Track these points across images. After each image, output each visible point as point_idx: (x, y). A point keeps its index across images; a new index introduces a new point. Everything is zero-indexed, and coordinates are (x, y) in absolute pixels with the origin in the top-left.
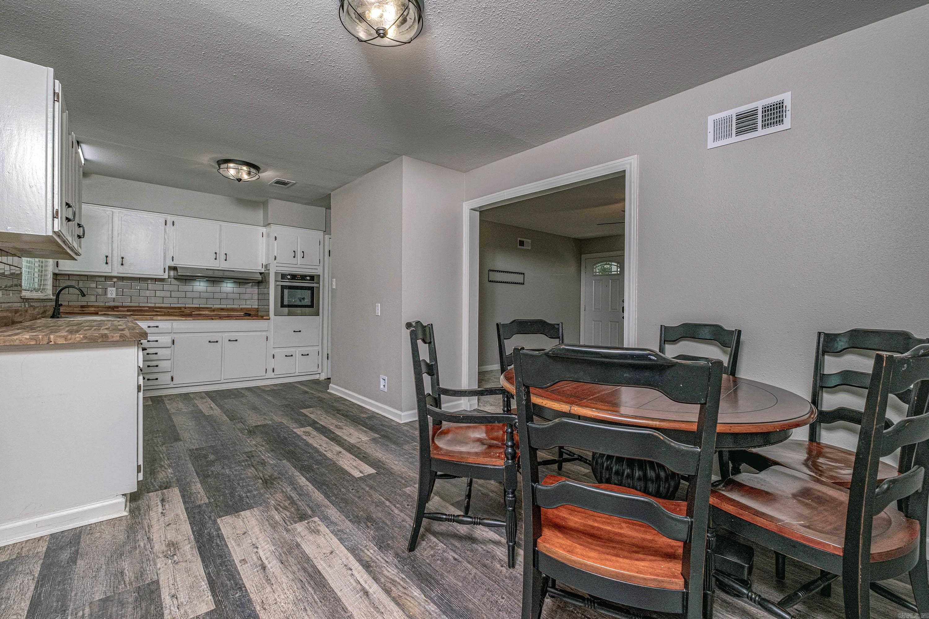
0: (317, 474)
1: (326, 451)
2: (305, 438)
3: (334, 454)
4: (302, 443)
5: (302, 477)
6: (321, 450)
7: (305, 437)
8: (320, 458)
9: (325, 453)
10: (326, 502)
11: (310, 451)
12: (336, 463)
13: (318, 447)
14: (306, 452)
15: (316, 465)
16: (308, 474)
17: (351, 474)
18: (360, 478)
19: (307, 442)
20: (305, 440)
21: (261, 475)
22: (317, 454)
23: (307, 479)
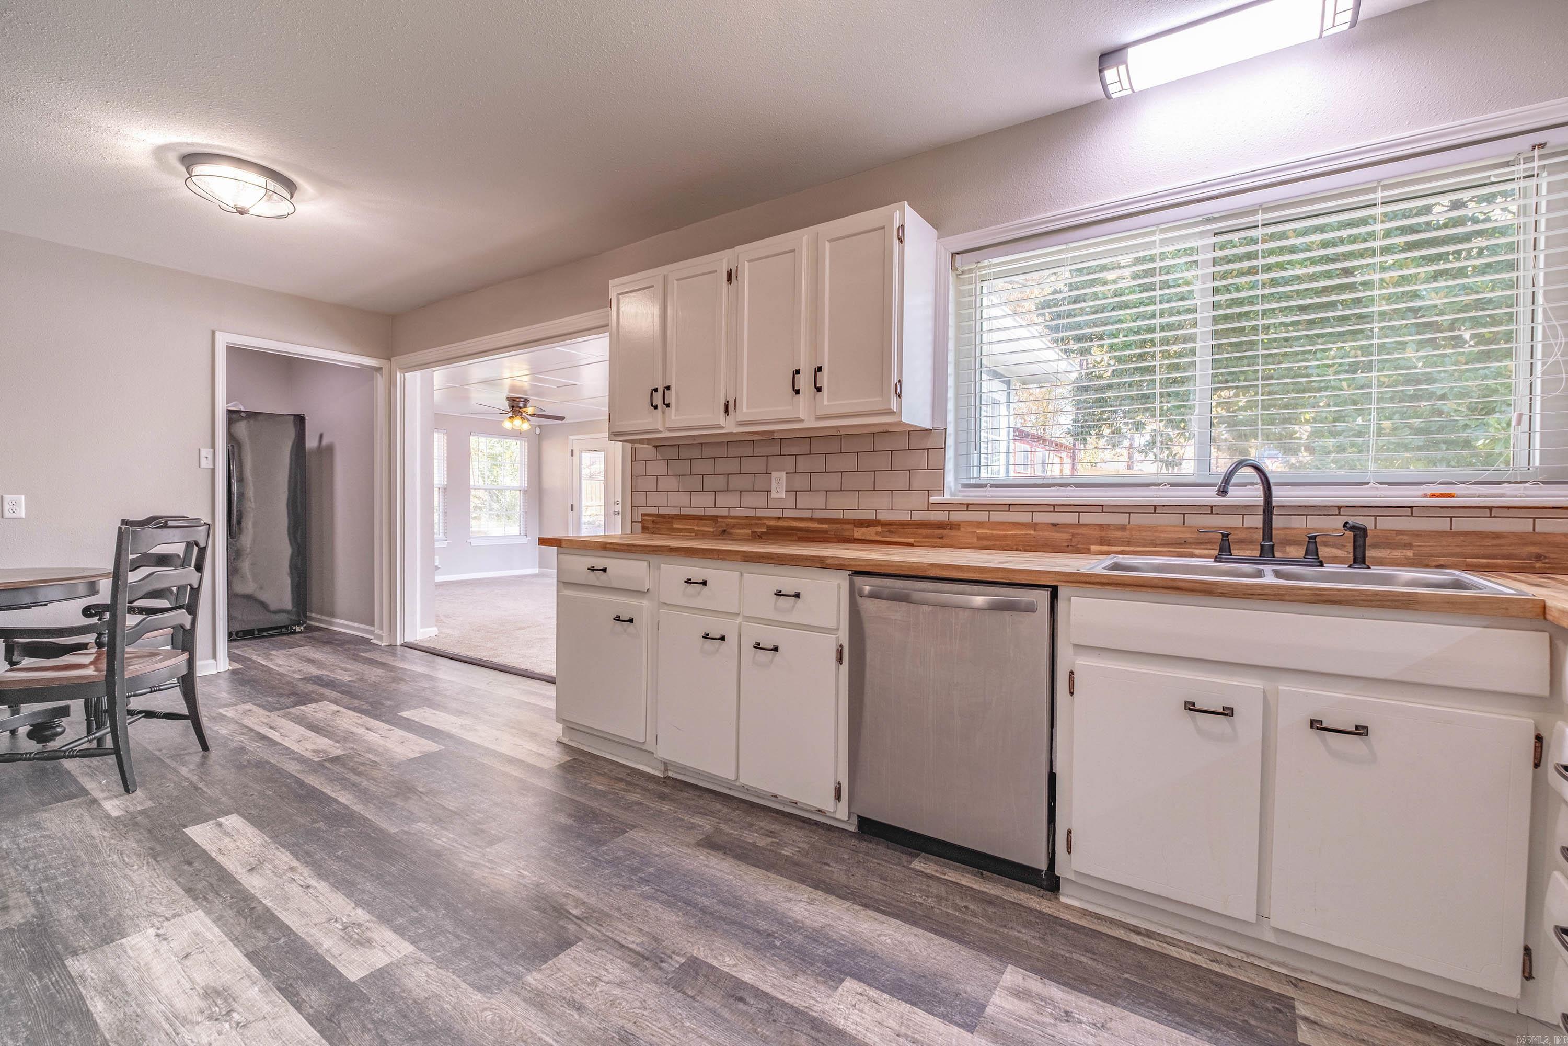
0: (316, 811)
1: (292, 869)
2: (360, 911)
3: (271, 861)
4: (363, 891)
5: (346, 803)
6: (306, 872)
7: (361, 915)
8: (310, 848)
9: (295, 863)
10: (301, 776)
11: (335, 867)
12: (271, 838)
13: (313, 882)
14: (346, 861)
15: (319, 829)
16: (335, 809)
17: (245, 818)
18: (226, 813)
19: (349, 895)
20: (358, 904)
21: (427, 799)
22: (318, 857)
23: (336, 801)
